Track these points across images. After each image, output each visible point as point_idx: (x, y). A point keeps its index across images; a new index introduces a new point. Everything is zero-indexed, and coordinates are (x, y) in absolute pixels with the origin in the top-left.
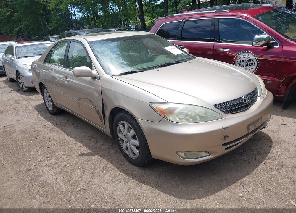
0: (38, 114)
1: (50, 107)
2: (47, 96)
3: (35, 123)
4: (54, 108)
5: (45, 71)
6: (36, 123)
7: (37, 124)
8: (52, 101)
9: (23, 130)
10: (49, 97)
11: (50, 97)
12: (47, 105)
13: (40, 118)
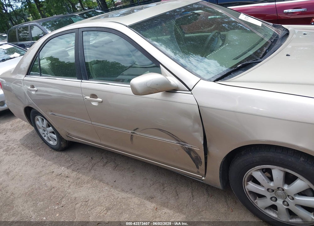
0: (33, 154)
1: (50, 140)
2: (45, 125)
3: (38, 174)
4: (62, 143)
5: (35, 89)
6: (41, 172)
7: (43, 173)
8: (55, 132)
9: (26, 191)
10: (47, 127)
11: (49, 125)
12: (46, 138)
13: (41, 160)
